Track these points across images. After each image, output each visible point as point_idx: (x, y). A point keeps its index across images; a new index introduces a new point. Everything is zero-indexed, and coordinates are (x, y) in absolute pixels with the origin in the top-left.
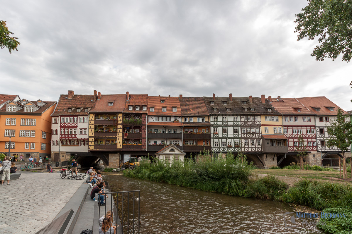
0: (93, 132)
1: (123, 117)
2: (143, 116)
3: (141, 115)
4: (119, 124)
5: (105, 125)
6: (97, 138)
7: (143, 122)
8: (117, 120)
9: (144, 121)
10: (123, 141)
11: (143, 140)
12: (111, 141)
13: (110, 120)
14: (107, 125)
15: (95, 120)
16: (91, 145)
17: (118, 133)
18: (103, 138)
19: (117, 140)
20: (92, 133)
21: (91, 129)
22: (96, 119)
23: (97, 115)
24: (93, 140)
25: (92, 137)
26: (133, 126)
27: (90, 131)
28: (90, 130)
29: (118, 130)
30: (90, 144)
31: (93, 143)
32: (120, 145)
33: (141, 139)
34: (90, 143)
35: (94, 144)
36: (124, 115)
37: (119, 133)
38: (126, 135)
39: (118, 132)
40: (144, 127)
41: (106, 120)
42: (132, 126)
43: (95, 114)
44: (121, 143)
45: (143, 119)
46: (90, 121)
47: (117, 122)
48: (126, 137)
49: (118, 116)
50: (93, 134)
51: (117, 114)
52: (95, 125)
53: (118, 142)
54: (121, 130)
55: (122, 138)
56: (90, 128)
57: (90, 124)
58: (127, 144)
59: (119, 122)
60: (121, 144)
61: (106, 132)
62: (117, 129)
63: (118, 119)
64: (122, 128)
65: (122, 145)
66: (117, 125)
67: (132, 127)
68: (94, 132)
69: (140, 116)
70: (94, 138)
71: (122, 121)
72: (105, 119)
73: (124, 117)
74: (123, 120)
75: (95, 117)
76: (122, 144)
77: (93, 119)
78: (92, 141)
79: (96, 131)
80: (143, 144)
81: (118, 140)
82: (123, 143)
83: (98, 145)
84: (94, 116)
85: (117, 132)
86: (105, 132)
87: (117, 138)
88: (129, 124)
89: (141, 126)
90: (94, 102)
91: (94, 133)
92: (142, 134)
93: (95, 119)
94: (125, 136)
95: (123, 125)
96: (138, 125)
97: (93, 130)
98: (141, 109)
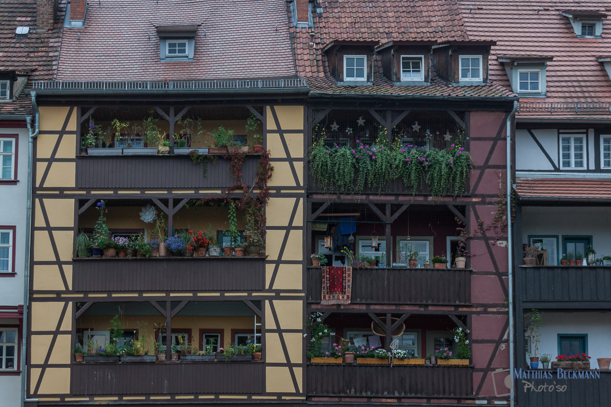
0: (66, 254)
1: (312, 135)
2: (478, 122)
3: (462, 115)
4: (280, 192)
5: (165, 201)
6: (97, 304)
7: (475, 173)
8: (261, 160)
9: (486, 166)
10: (310, 328)
11: (482, 326)
12: (202, 331)
13: (206, 158)
14: (177, 201)
15: (82, 157)
16: (45, 366)
17: (269, 269)
18: (147, 303)
19: (261, 319)
20: (59, 263)
21: (49, 229)
22: (92, 152)
23: (97, 118)
24: (67, 325)
25: (57, 296)
26: (395, 207)
27: (43, 251)
28: (41, 237)
29: (273, 240)
30: (38, 357)
31: (65, 343)
32: (290, 365)
33: (464, 319)
34: (39, 348)
35: (75, 352)
36: (321, 116)
37: (278, 262)
38: (336, 285)
39: (272, 252)
40: (488, 214)
41: (171, 157)
42: (382, 206)
43: (82, 112)
44: (296, 345)
45: (477, 153)
46: (41, 167)
47: (265, 173)
48: (342, 300)
49: (270, 125)
50: (68, 270)
51: (262, 112)
52: (81, 202)
53: (272, 340)
54: (297, 237)
55: (307, 305)
56: (40, 222)
57: (38, 193)
58: (349, 357)
59: (282, 176)
60: (297, 356)
61: (174, 255)
62: (261, 227)
63: (274, 146)
64: (299, 221)
65: (307, 365)
66: (261, 201)
67: (389, 218)
68: (76, 253)
69: (452, 127)
70: (77, 308)
71: (299, 166)
72: (163, 149)
73: (318, 136)
74: (309, 162)
75: (83, 130)
76: (307, 357)
77: (69, 146)
78: (56, 333)
79: (91, 251)
80: (481, 355)
81: (270, 324)
82: (309, 349)
83: (109, 360)
84: (73, 125)
85: (263, 260)
86: (162, 252)
87: (259, 303)
88: (366, 191)
89: (462, 209)
90: (42, 41)
91: (76, 261)
92: (467, 272)
93: (82, 147)
94: (332, 289)
95: (308, 195)
96: (440, 200)
97: (66, 243)
98: (443, 74)
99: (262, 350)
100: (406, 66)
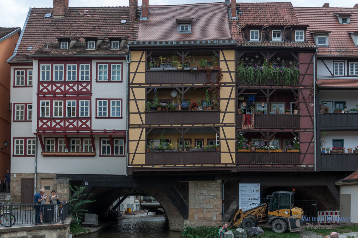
0: (142, 110)
1: (238, 62)
2: (303, 57)
3: (296, 54)
4: (225, 85)
5: (180, 89)
6: (155, 129)
7: (301, 77)
8: (218, 72)
9: (306, 74)
10: (238, 138)
11: (304, 137)
12: (196, 140)
13: (196, 71)
14: (185, 88)
15: (148, 71)
16: (135, 153)
17: (222, 115)
18: (174, 128)
19: (219, 135)
20: (139, 113)
21: (135, 100)
22: (152, 69)
23: (153, 56)
24: (143, 137)
25: (139, 126)
26: (271, 90)
27: (133, 109)
28: (132, 103)
29: (223, 104)
30: (132, 150)
31: (142, 144)
32: (230, 152)
33: (297, 134)
34: (132, 146)
35: (146, 148)
36: (241, 55)
37: (225, 112)
38: (248, 121)
39: (223, 109)
40: (306, 93)
41: (183, 71)
42: (265, 90)
43: (147, 54)
44: (232, 144)
45: (302, 69)
46: (132, 75)
47: (220, 77)
48: (250, 127)
49: (222, 58)
50: (143, 116)
51: (218, 53)
52: (147, 89)
53: (223, 143)
54: (232, 103)
55: (237, 129)
56: (132, 97)
57: (131, 85)
58: (253, 149)
59: (226, 78)
60: (233, 149)
61: (185, 110)
62: (218, 99)
63: (223, 66)
64: (233, 96)
65: (237, 152)
66: (218, 88)
67: (268, 95)
68: (146, 109)
70: (147, 131)
71: (233, 74)
72: (180, 68)
73: (240, 62)
74: (237, 73)
75: (148, 61)
76: (237, 149)
77: (143, 67)
78: (139, 141)
79: (152, 108)
80: (304, 148)
81: (222, 136)
82: (237, 146)
83: (159, 151)
84: (144, 59)
85: (219, 111)
86: (180, 109)
87: (218, 128)
88: (259, 84)
89: (296, 91)
91: (146, 113)
92: (298, 116)
93: (148, 67)
94: (246, 123)
95: (237, 86)
96: (288, 87)
97: (142, 105)
98: (289, 38)
99: (219, 147)
100: (274, 35)
